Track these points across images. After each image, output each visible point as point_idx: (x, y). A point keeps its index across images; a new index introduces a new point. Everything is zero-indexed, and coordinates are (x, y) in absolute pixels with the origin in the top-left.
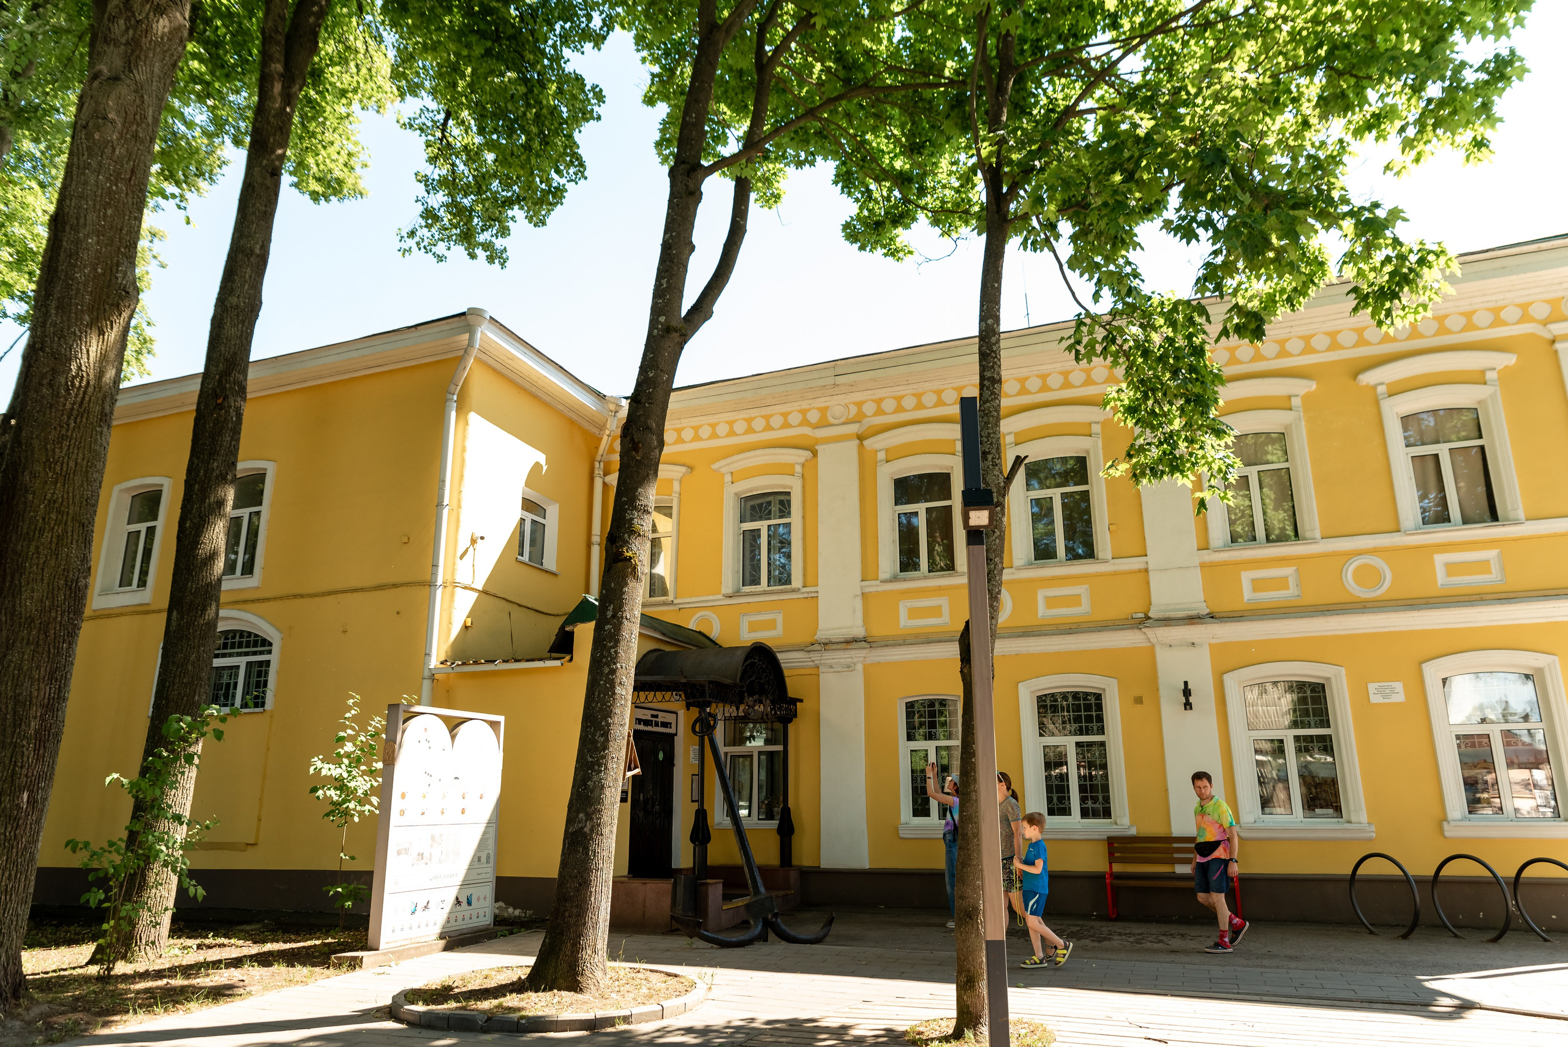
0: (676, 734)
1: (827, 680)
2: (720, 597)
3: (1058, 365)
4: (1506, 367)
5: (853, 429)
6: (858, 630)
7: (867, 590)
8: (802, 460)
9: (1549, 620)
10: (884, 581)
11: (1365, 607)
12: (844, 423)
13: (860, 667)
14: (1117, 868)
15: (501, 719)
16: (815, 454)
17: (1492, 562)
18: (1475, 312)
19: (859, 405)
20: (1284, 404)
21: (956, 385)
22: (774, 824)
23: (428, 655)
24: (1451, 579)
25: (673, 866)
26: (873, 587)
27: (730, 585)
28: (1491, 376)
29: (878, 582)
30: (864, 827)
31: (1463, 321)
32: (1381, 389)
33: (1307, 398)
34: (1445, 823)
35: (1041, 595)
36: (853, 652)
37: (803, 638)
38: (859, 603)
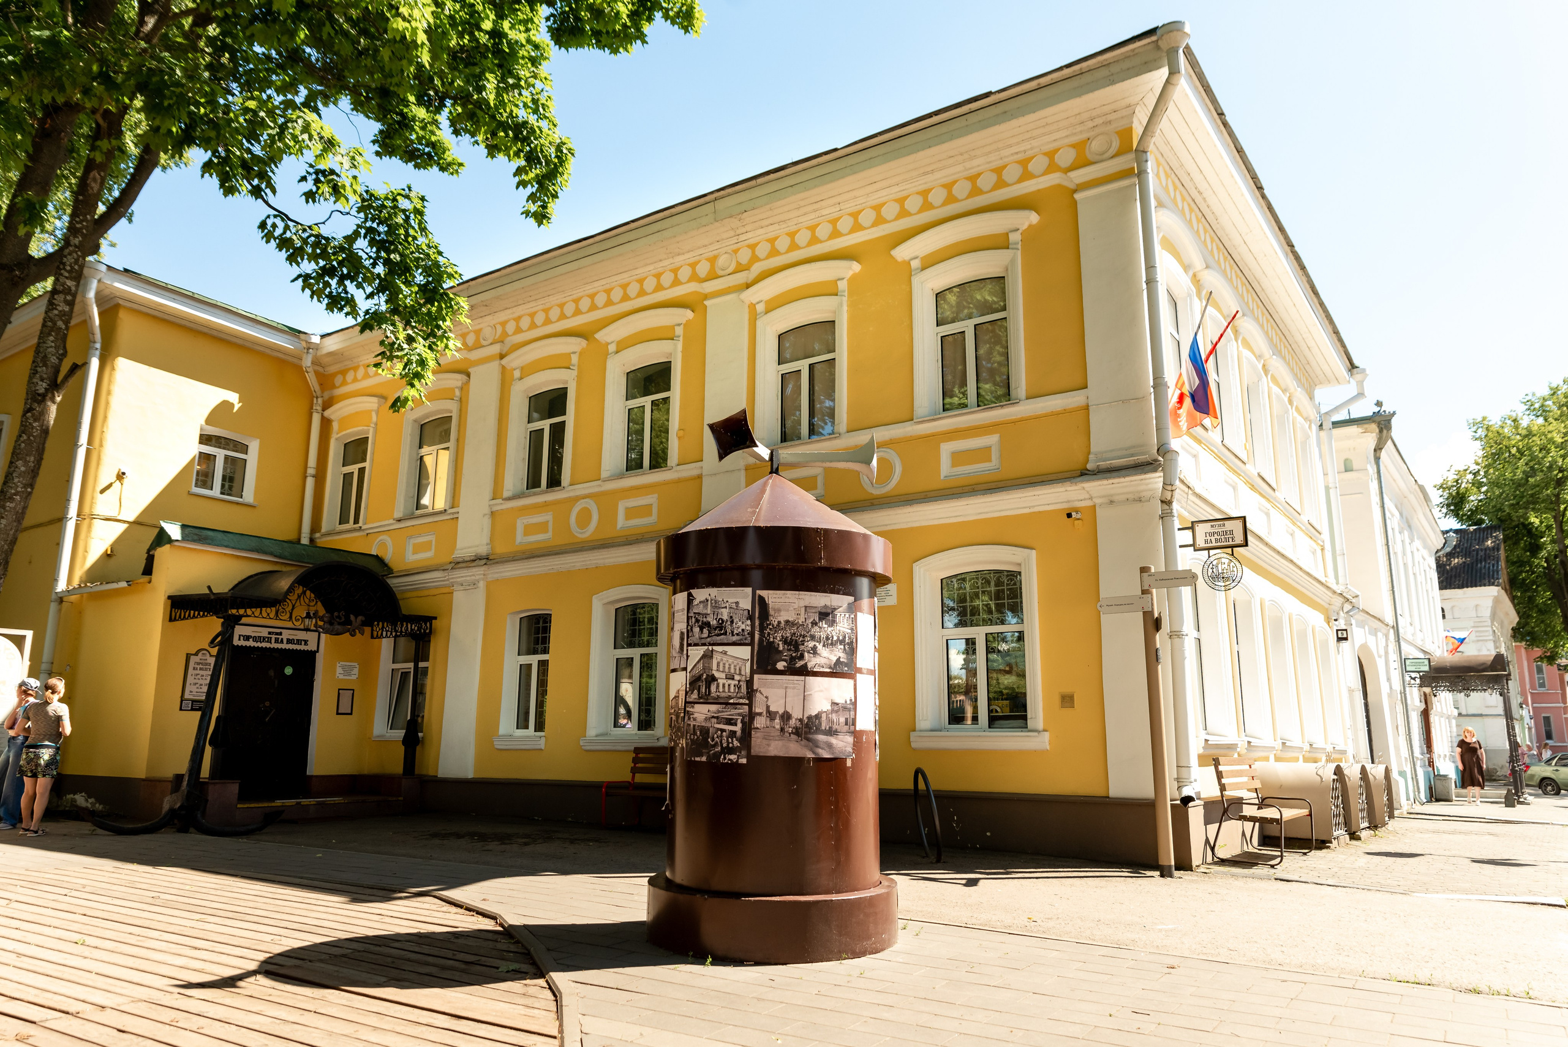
0: (318, 651)
1: (459, 597)
2: (391, 521)
3: (651, 267)
4: (1030, 226)
5: (496, 349)
6: (483, 550)
7: (495, 509)
8: (459, 384)
9: (1032, 510)
10: (509, 499)
11: (873, 505)
12: (491, 344)
13: (482, 584)
14: (640, 778)
15: (29, 634)
16: (468, 375)
17: (993, 449)
18: (1005, 167)
19: (504, 324)
20: (829, 290)
21: (575, 297)
22: (400, 734)
23: (55, 580)
24: (955, 469)
25: (308, 773)
26: (501, 506)
27: (402, 509)
28: (1015, 237)
29: (500, 501)
30: (472, 738)
31: (994, 178)
32: (915, 264)
33: (853, 280)
34: (912, 734)
35: (622, 507)
36: (474, 570)
37: (445, 559)
38: (487, 522)
